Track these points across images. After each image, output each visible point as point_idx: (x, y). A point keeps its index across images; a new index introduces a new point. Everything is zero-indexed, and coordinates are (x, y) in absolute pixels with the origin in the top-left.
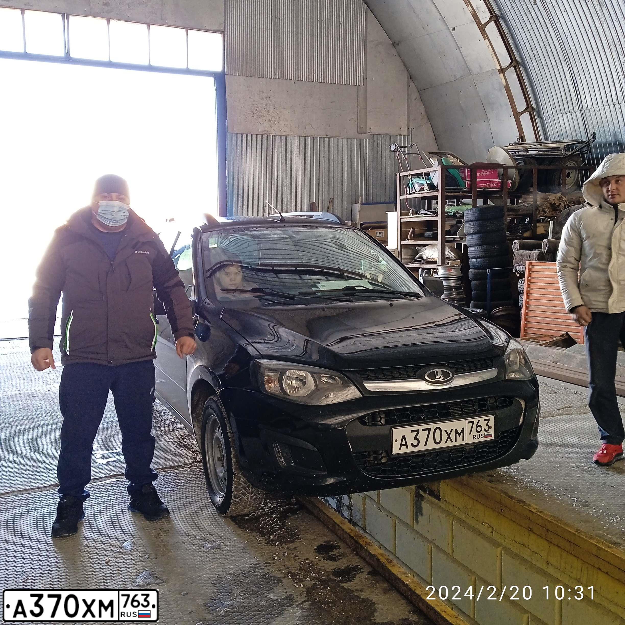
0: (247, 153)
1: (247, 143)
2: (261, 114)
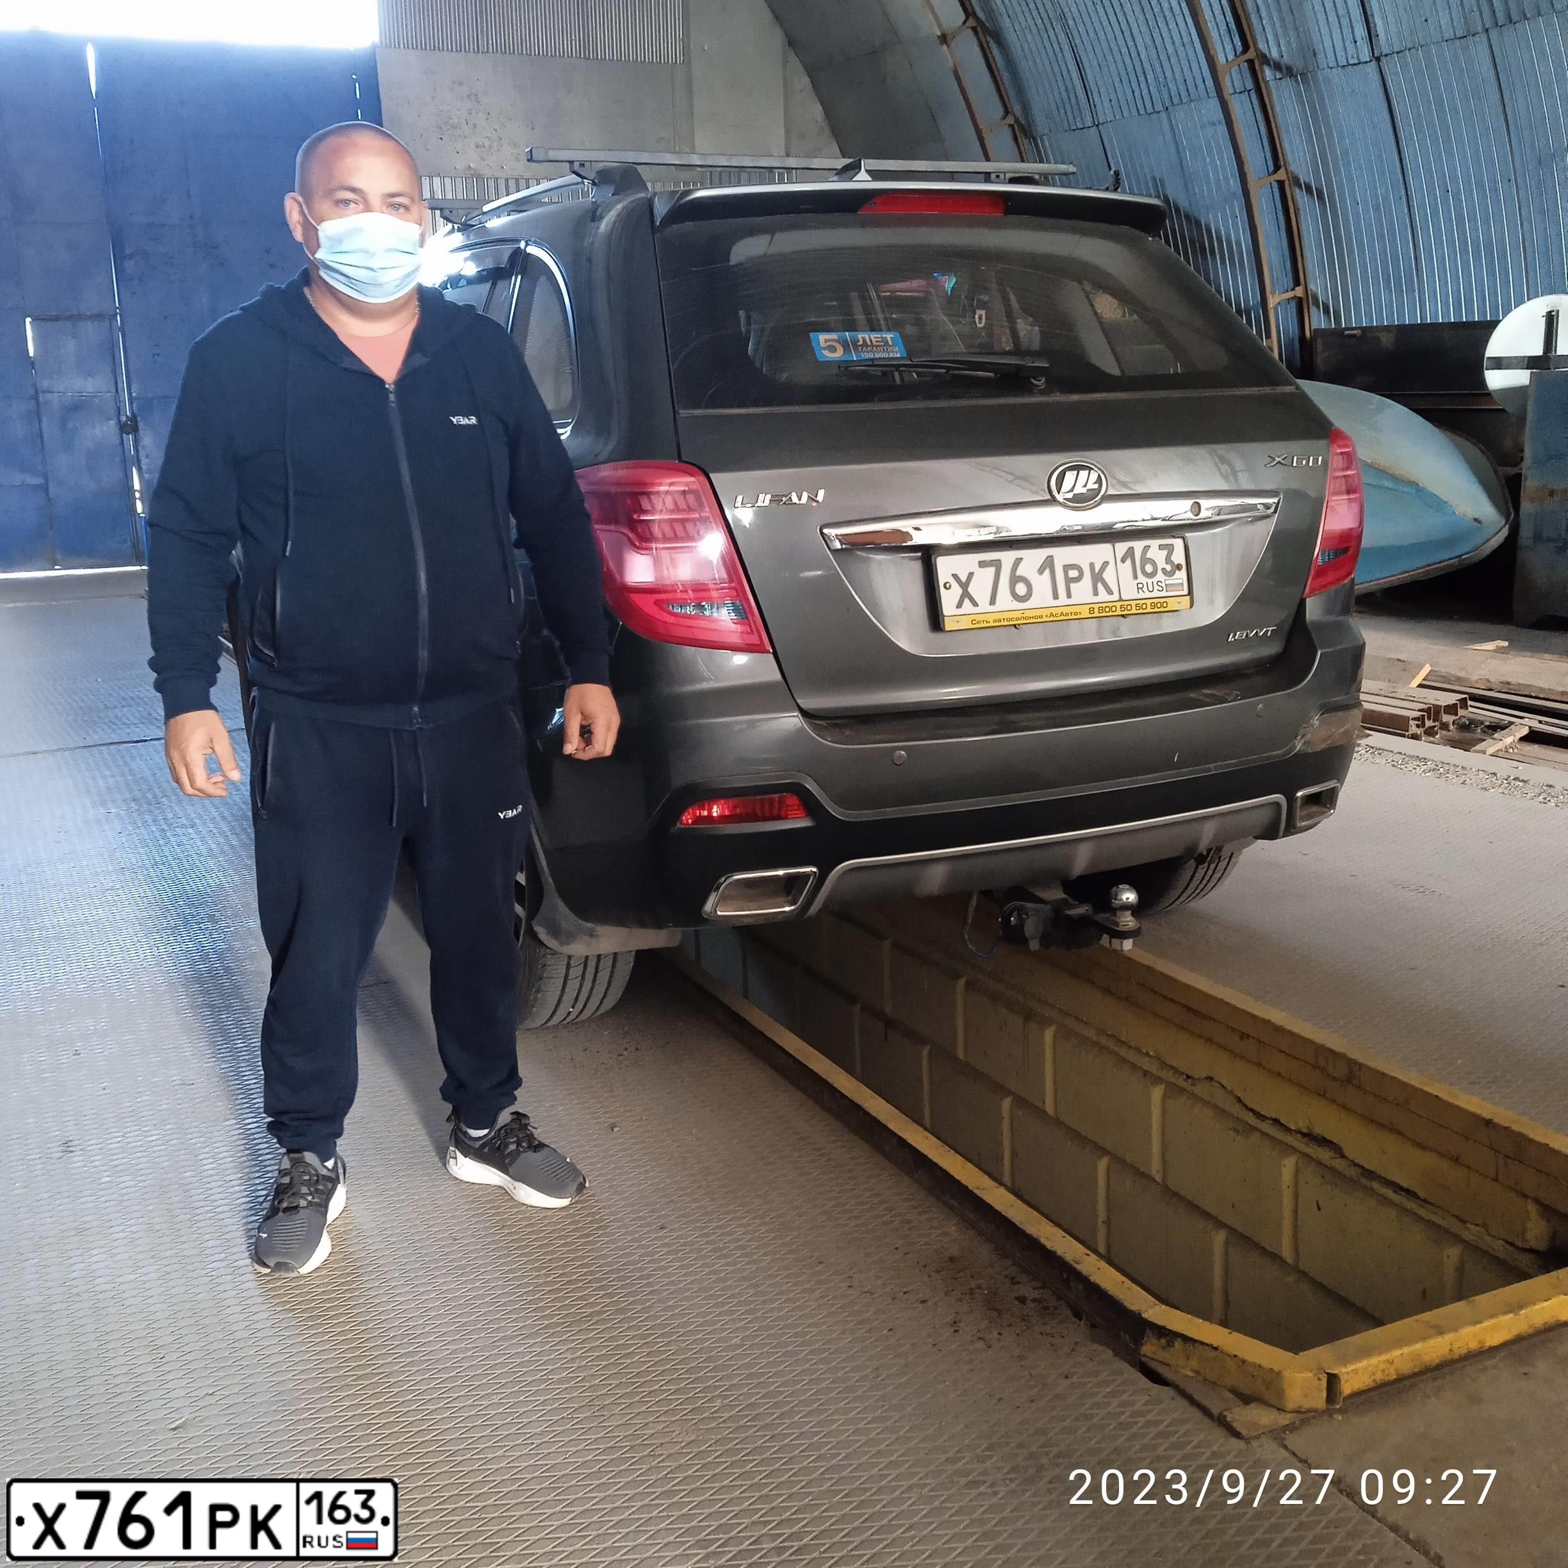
2: (458, 132)
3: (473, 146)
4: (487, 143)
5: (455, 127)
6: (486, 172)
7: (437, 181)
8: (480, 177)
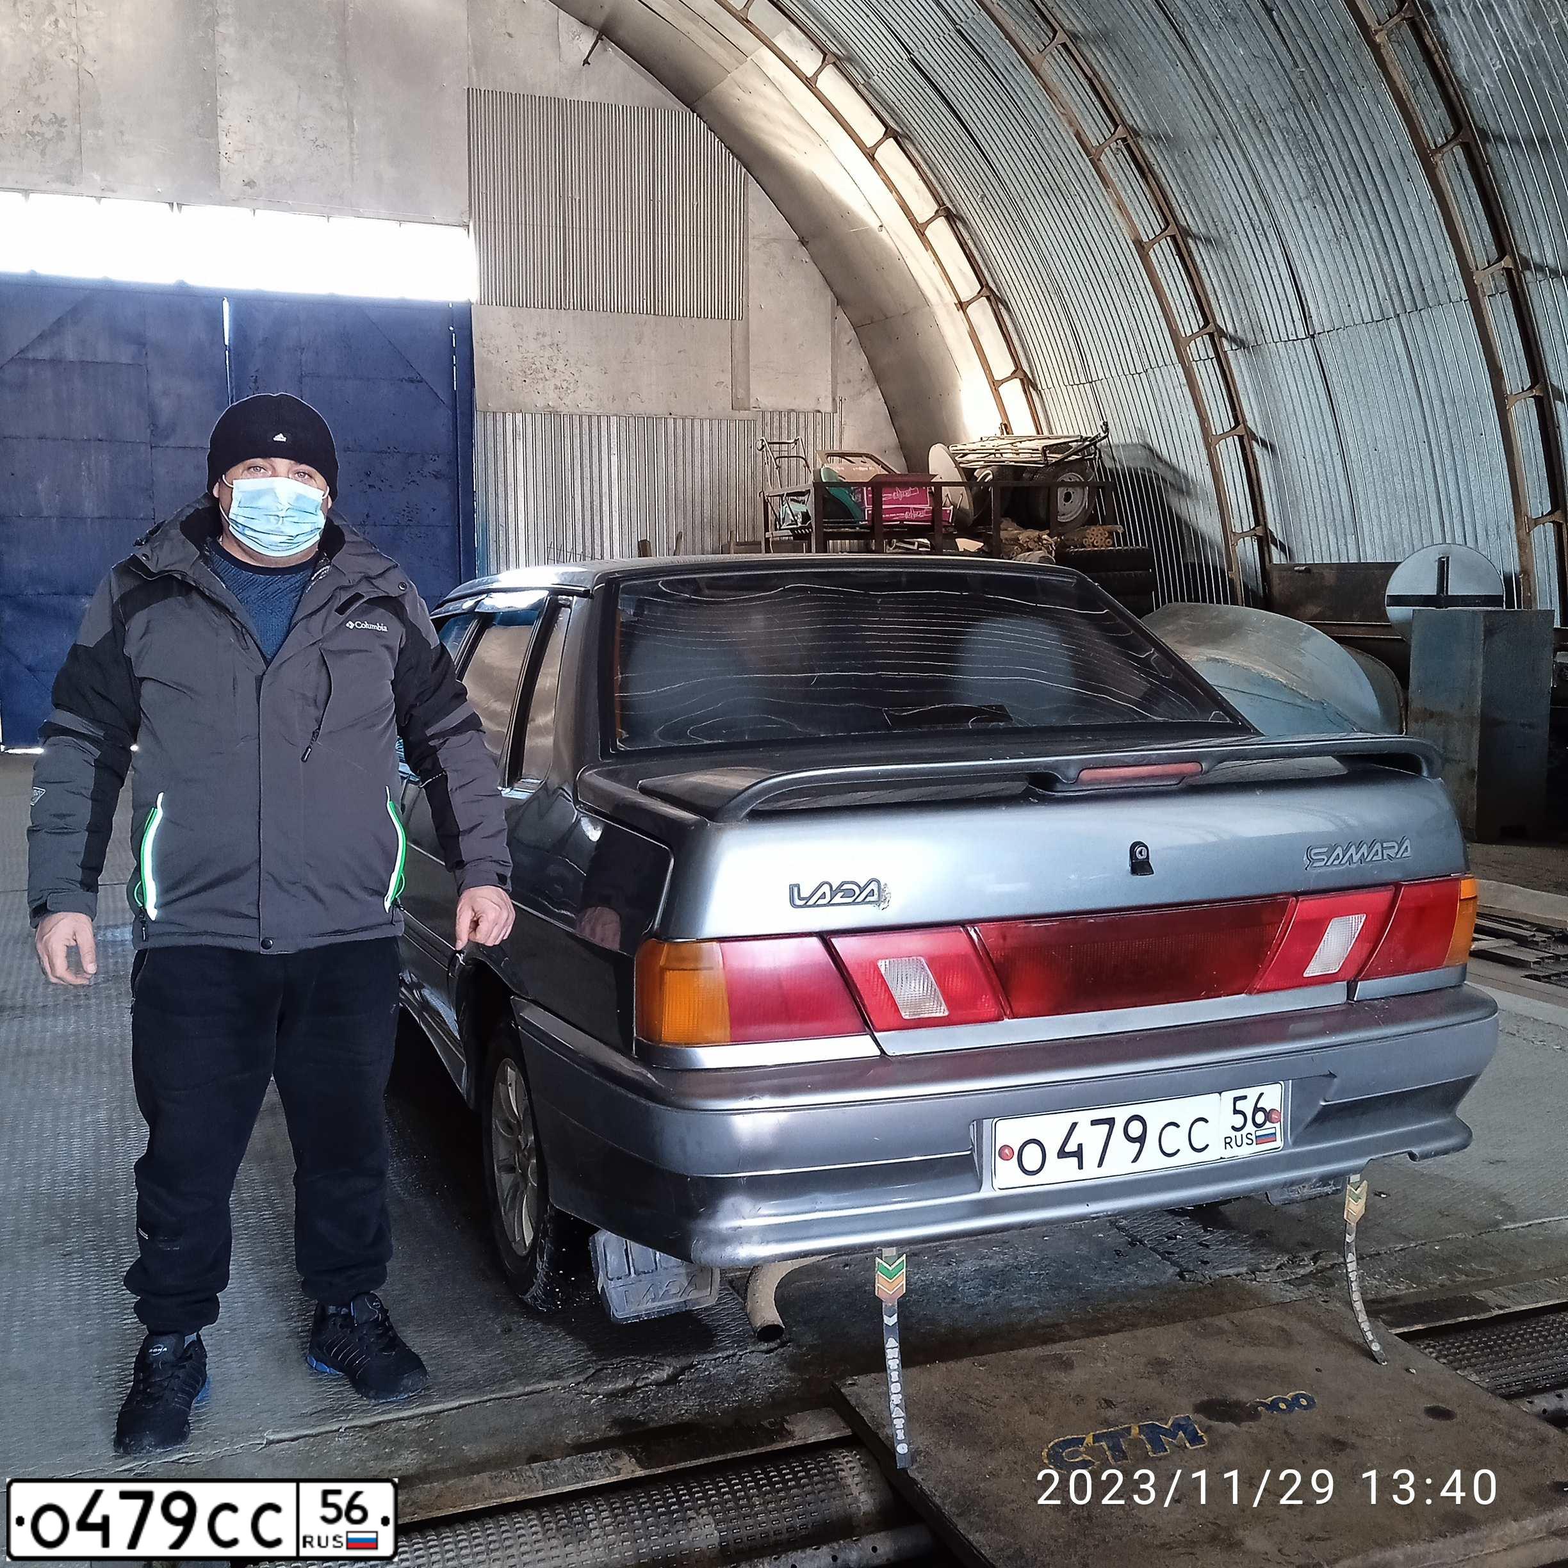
0: (515, 448)
1: (514, 431)
2: (541, 375)
3: (552, 387)
4: (565, 385)
5: (536, 371)
6: (564, 410)
7: (519, 416)
8: (557, 414)
